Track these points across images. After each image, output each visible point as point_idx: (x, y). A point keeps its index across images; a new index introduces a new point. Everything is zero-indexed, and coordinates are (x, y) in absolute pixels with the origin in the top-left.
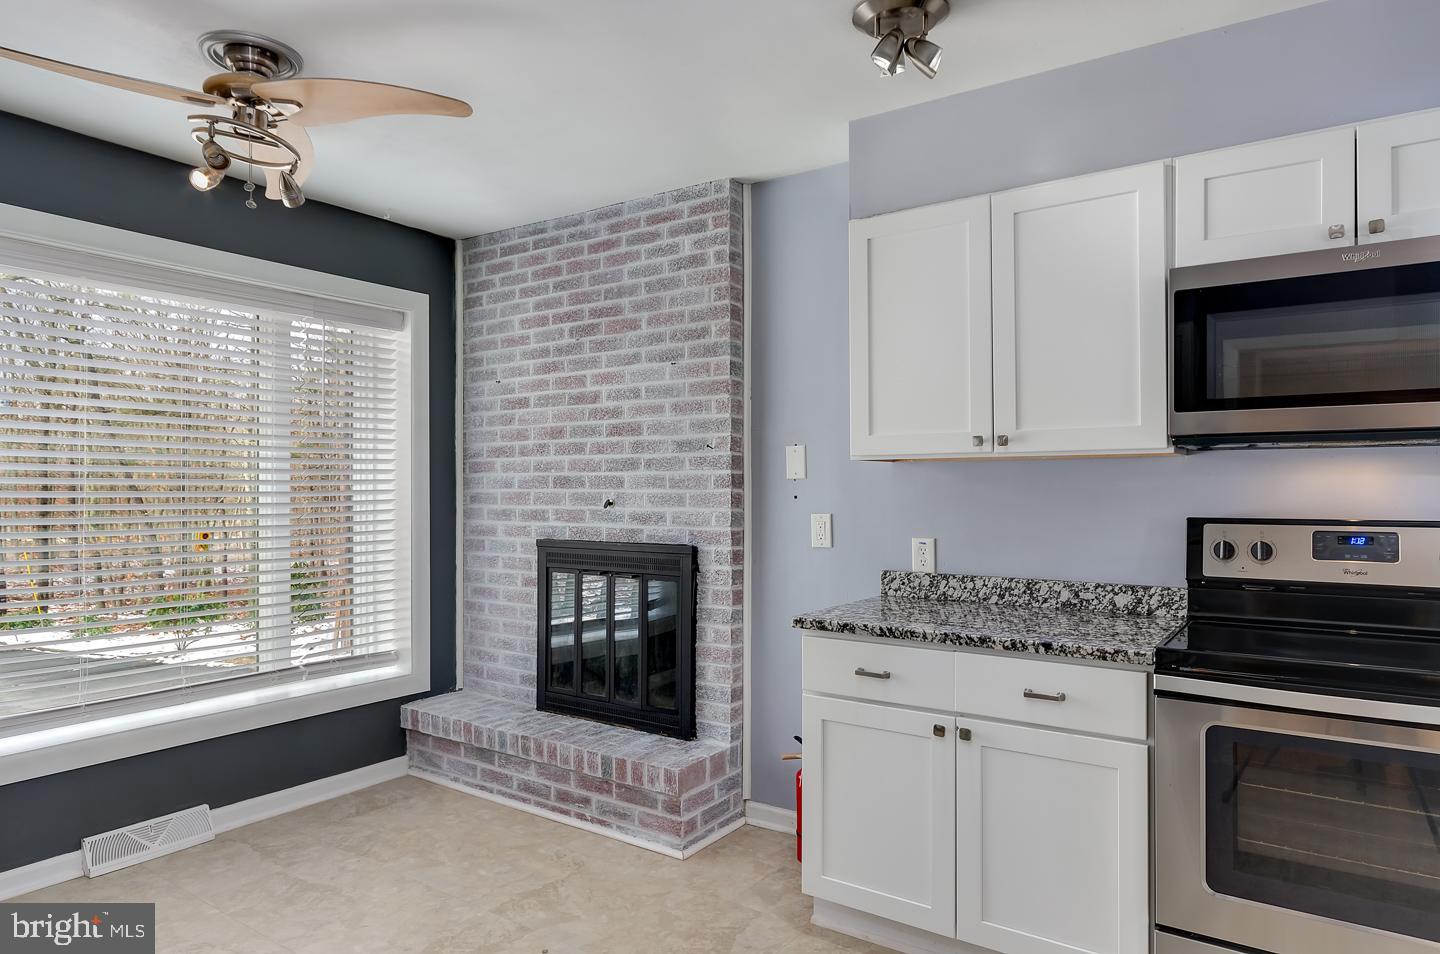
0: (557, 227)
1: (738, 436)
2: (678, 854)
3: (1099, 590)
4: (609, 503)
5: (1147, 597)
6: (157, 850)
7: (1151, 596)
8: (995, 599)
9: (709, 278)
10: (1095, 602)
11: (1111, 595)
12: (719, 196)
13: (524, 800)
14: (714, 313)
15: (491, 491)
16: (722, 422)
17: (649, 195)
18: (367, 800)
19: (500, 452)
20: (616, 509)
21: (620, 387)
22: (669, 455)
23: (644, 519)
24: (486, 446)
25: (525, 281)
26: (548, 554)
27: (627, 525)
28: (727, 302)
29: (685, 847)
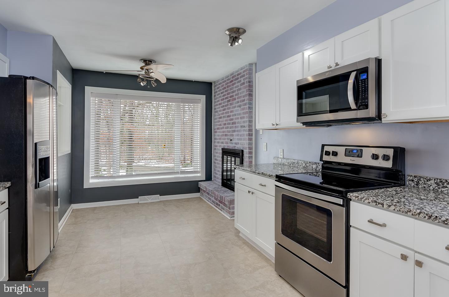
0: (225, 78)
1: (251, 124)
2: (229, 218)
3: (310, 163)
4: (231, 140)
5: (318, 166)
6: (150, 201)
7: (319, 166)
8: (292, 165)
9: (245, 87)
10: (309, 167)
11: (312, 165)
12: (247, 68)
13: (213, 204)
14: (246, 95)
15: (217, 137)
16: (247, 121)
17: (237, 69)
18: (188, 200)
19: (218, 129)
20: (232, 141)
21: (233, 113)
22: (240, 129)
23: (236, 144)
24: (216, 127)
25: (221, 90)
26: (223, 151)
27: (234, 145)
28: (248, 93)
29: (231, 217)
